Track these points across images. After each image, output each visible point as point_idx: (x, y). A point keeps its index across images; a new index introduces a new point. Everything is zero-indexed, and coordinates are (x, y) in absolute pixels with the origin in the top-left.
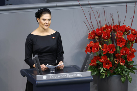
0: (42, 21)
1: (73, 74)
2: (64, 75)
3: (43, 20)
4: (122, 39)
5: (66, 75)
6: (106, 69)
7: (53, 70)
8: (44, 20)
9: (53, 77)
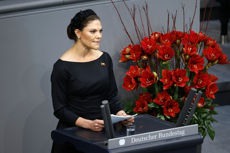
0: (89, 34)
1: (169, 132)
2: (154, 134)
3: (91, 32)
4: (197, 58)
5: (157, 134)
6: (169, 117)
7: (132, 128)
9: (135, 140)
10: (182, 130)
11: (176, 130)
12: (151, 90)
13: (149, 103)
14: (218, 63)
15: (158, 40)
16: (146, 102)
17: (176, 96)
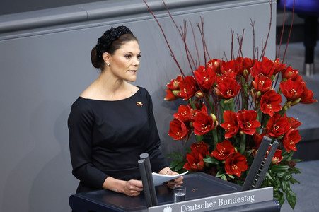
1: (233, 197)
2: (212, 201)
3: (125, 56)
4: (272, 95)
5: (217, 200)
6: (232, 177)
7: (181, 191)
8: (129, 56)
9: (186, 209)
10: (250, 194)
11: (243, 195)
12: (208, 138)
13: (205, 157)
14: (300, 102)
15: (218, 70)
16: (200, 156)
17: (243, 147)
